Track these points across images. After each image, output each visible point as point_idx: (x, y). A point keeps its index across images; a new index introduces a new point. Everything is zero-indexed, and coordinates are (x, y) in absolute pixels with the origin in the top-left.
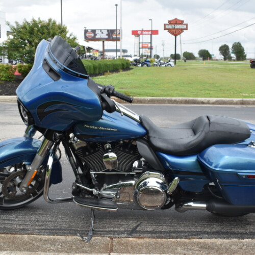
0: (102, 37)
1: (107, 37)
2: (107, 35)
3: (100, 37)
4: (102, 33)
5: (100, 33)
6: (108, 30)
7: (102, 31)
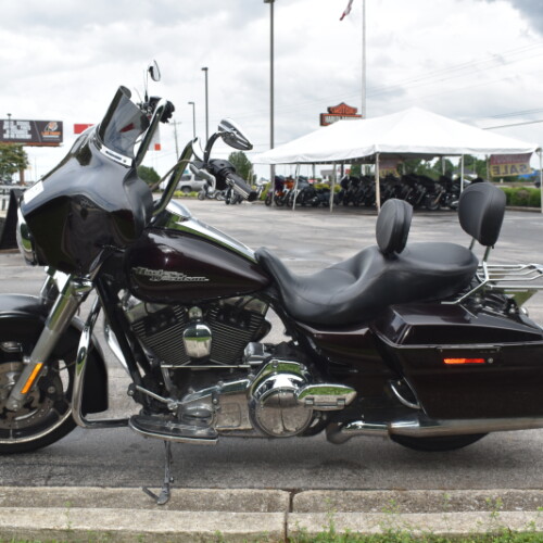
0: (18, 137)
1: (29, 137)
2: (30, 132)
3: (13, 136)
4: (19, 128)
5: (13, 127)
6: (32, 123)
7: (18, 123)
